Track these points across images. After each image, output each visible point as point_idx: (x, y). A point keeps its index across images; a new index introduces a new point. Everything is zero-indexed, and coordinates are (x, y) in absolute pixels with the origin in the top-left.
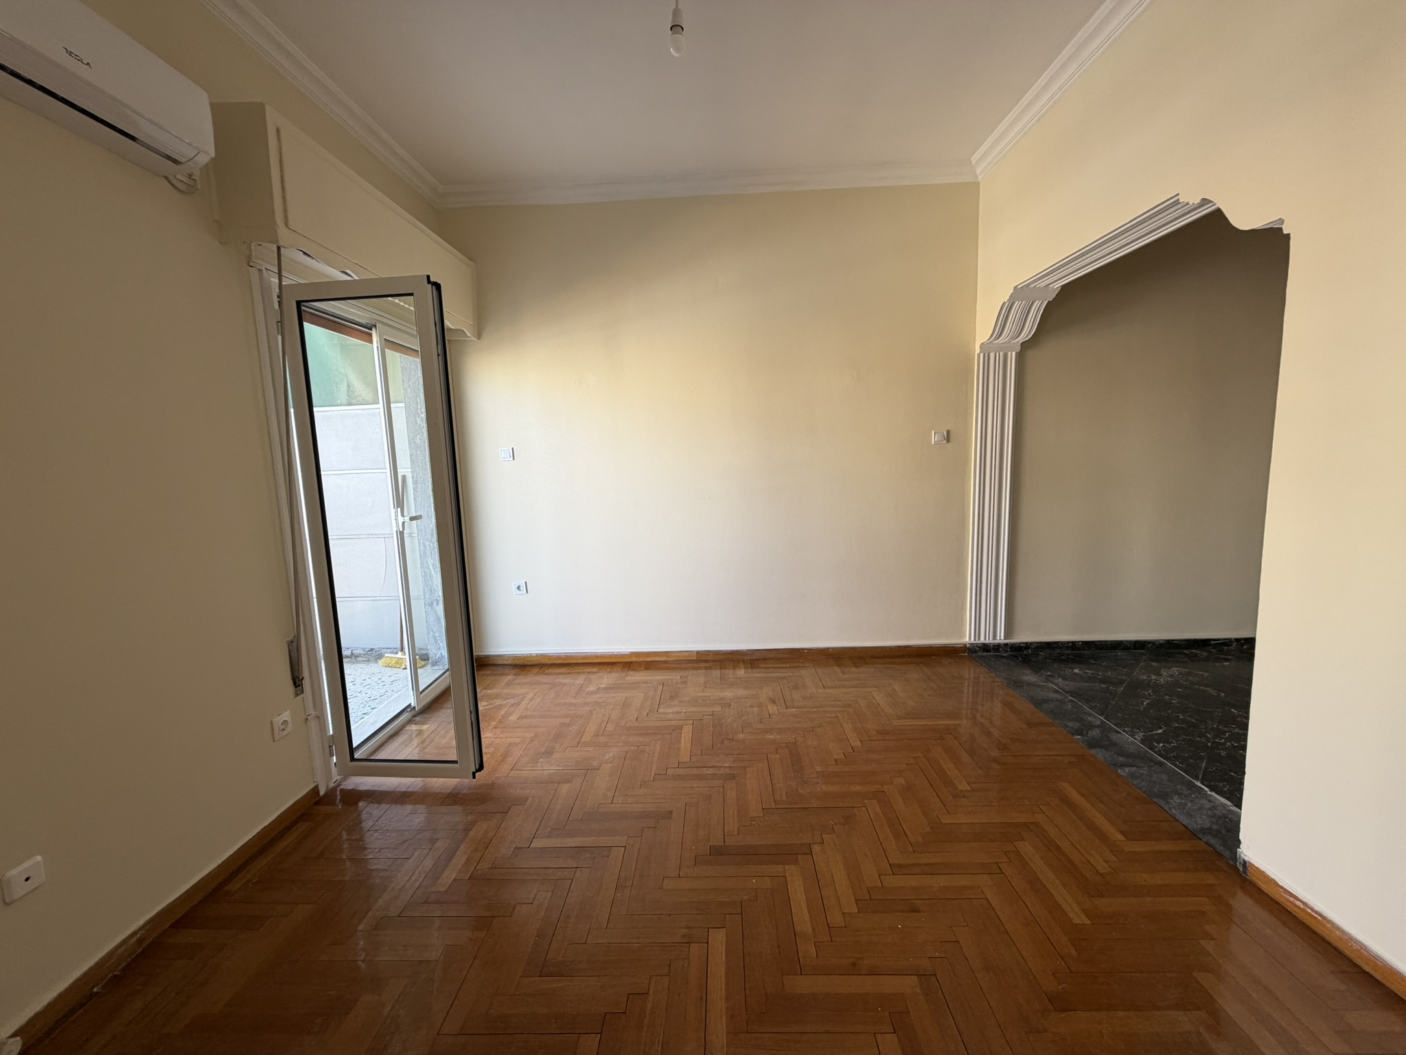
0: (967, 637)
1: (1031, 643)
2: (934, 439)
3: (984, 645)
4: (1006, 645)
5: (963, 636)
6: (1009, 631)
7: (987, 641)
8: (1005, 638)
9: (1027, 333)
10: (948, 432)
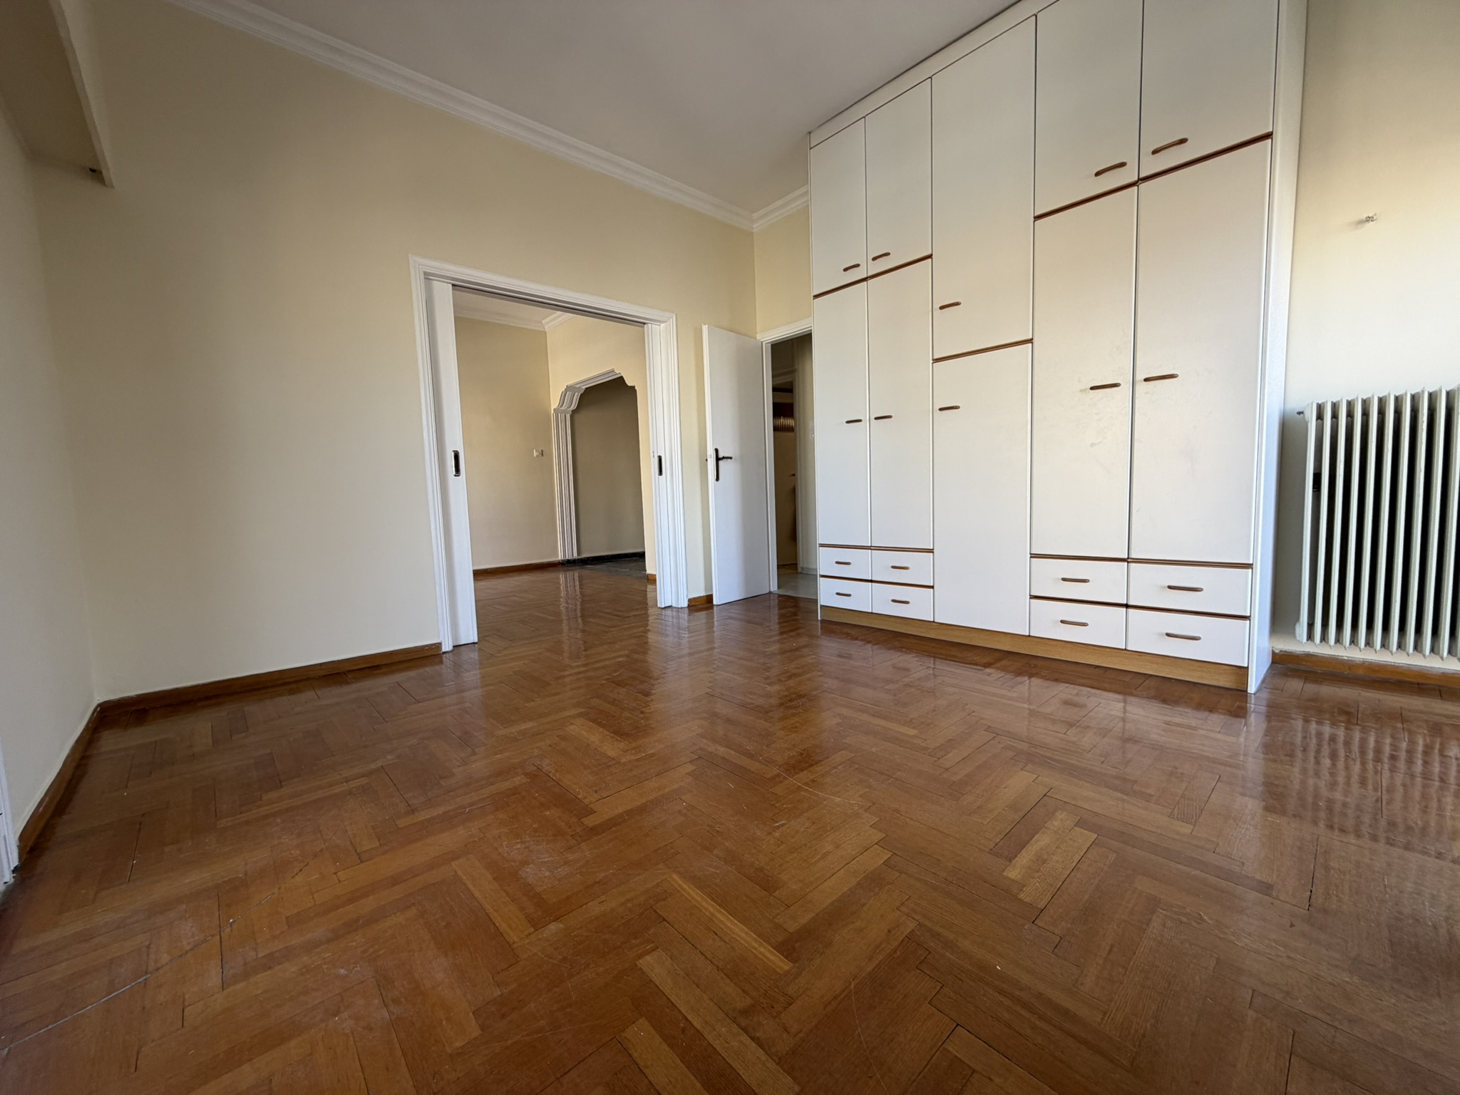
0: (560, 557)
1: (590, 557)
2: (535, 454)
3: (568, 560)
4: (578, 559)
5: (557, 555)
6: (579, 553)
7: (569, 558)
8: (578, 555)
9: (574, 406)
10: (542, 451)
